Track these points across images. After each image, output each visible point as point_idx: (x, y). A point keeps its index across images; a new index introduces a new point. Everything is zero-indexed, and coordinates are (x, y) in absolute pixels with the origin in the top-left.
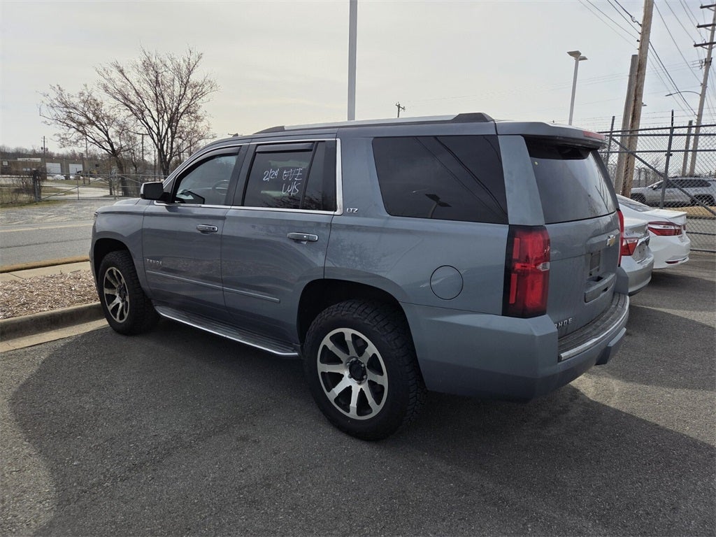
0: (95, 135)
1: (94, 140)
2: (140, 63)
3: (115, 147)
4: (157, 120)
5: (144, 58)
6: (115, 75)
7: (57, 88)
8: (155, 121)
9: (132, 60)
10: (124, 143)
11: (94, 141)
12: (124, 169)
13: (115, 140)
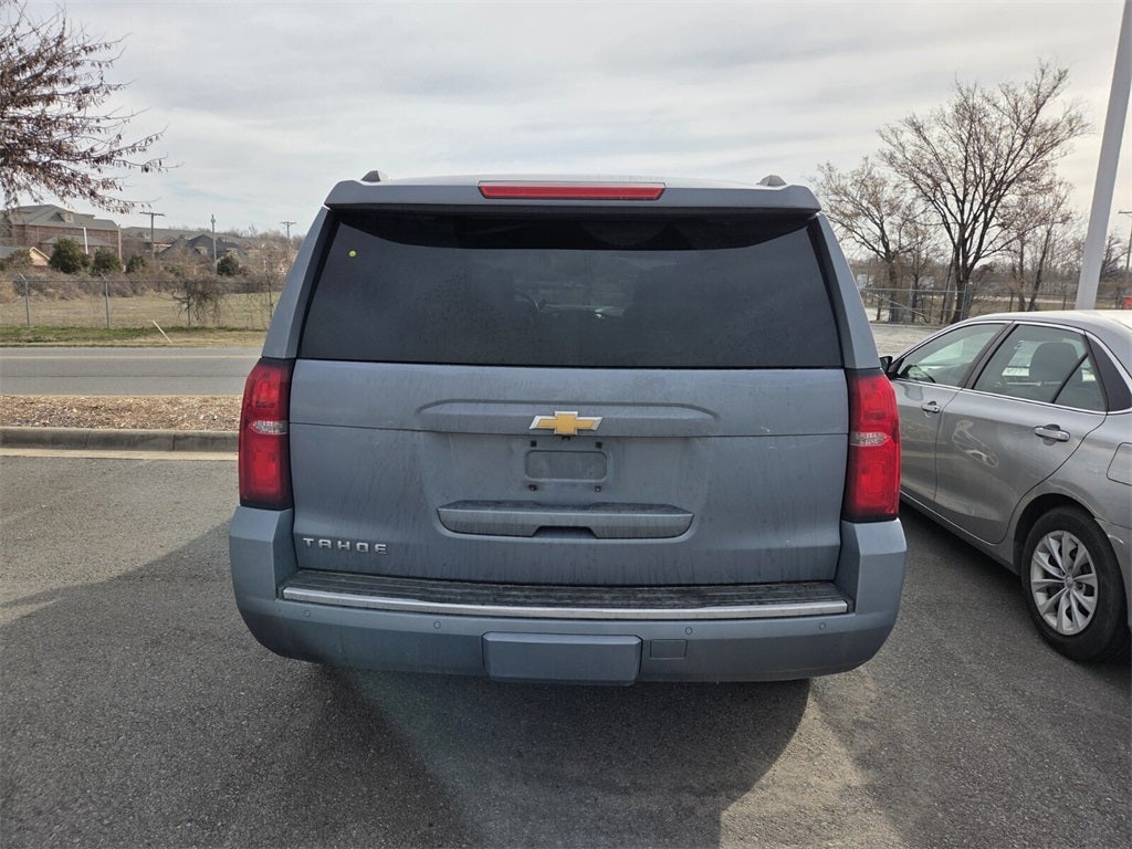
0: (865, 232)
1: (863, 238)
2: (949, 110)
3: (892, 247)
4: (961, 197)
5: (957, 99)
6: (909, 136)
7: (826, 168)
8: (958, 200)
9: (936, 108)
10: (905, 241)
11: (862, 240)
12: (898, 279)
13: (893, 237)
